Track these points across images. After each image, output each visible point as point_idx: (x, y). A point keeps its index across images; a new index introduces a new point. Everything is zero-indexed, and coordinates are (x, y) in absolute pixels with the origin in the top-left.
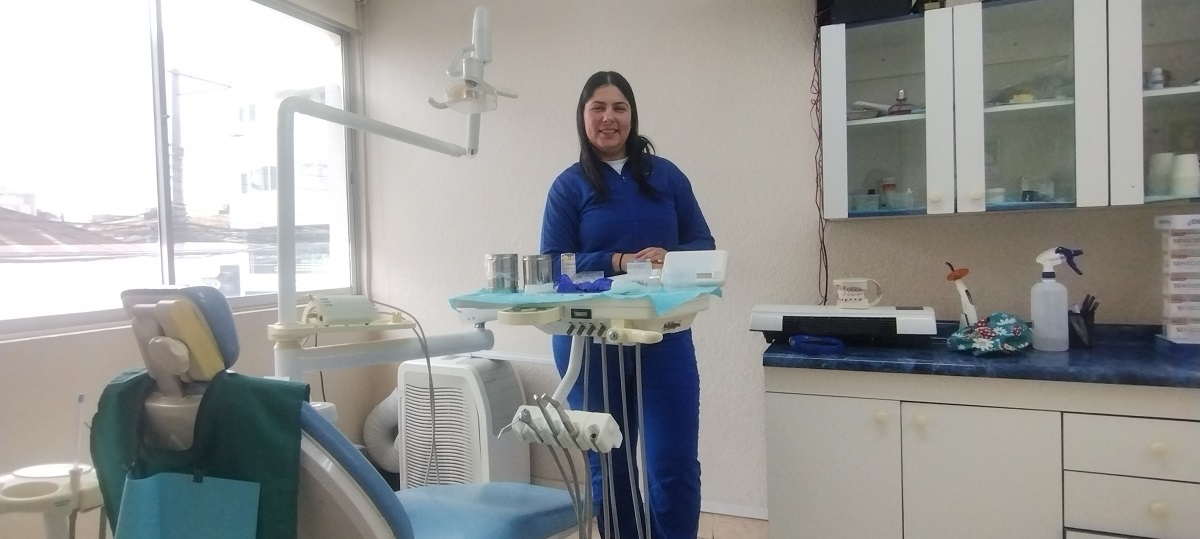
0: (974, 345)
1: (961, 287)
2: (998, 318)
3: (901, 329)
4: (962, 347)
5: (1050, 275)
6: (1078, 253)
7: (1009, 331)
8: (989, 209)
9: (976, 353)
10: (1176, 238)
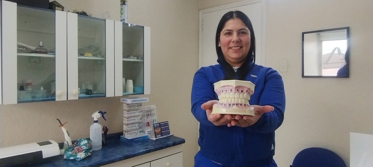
0: (78, 157)
1: (64, 129)
2: (81, 141)
3: (45, 156)
4: (72, 158)
5: (96, 122)
6: (105, 113)
7: (86, 146)
8: (79, 98)
9: (79, 160)
10: (128, 105)
